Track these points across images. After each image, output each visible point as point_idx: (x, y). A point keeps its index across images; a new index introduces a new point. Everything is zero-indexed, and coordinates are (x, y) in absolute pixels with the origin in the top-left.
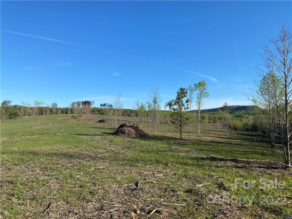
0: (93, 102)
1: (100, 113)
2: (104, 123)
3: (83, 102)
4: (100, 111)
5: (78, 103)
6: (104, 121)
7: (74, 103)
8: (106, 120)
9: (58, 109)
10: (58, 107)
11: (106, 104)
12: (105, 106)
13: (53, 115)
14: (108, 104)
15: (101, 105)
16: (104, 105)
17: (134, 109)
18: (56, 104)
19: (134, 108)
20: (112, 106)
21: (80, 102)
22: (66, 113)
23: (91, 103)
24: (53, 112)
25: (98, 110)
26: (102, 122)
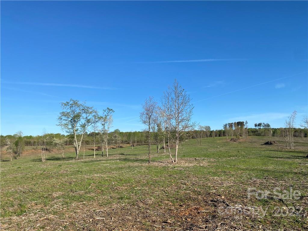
0: (246, 123)
1: (256, 135)
2: (272, 146)
3: (235, 123)
4: (255, 132)
5: (231, 125)
6: (271, 144)
7: (226, 125)
8: (273, 143)
9: (212, 132)
10: (211, 130)
11: (261, 124)
12: (261, 126)
13: (207, 138)
14: (263, 123)
15: (256, 125)
16: (259, 125)
17: (303, 128)
18: (209, 127)
19: (302, 126)
20: (268, 125)
21: (232, 123)
22: (219, 136)
23: (244, 123)
24: (207, 135)
25: (252, 131)
26: (268, 144)
